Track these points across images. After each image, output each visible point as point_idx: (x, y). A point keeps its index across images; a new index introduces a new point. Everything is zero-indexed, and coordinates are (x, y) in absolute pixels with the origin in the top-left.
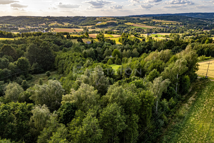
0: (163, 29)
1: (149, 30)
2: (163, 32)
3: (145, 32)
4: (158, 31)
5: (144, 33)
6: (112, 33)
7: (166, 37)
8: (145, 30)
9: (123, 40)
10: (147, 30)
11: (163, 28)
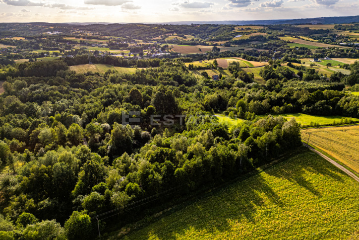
0: (348, 51)
1: (320, 52)
2: (344, 56)
3: (312, 54)
4: (336, 55)
5: (310, 56)
6: (253, 59)
7: (345, 68)
8: (313, 52)
9: (266, 74)
10: (317, 52)
11: (348, 48)
